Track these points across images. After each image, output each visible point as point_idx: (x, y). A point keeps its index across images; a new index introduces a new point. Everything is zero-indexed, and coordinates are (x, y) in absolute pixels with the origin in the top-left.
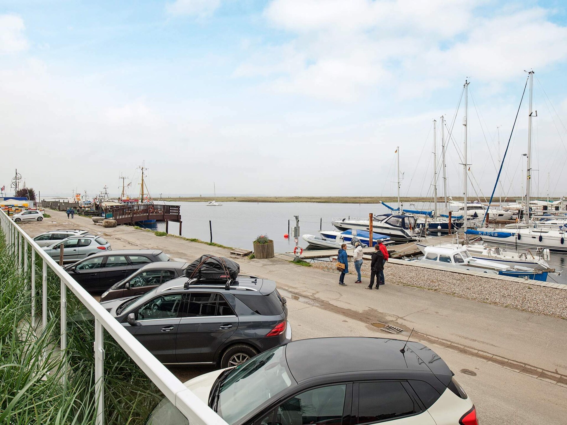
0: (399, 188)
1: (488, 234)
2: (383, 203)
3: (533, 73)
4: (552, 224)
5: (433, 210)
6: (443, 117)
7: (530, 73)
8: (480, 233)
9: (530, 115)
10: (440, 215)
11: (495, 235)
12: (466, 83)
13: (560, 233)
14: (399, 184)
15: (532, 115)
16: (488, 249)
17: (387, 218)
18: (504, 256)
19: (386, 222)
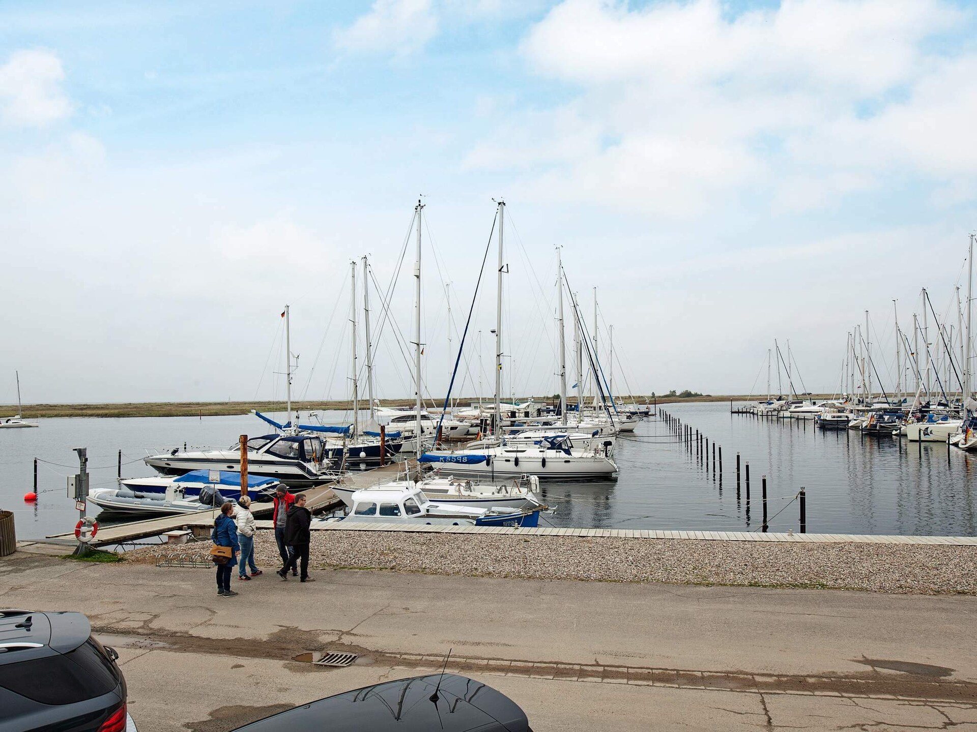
0: (290, 384)
1: (454, 460)
2: (258, 414)
3: (504, 204)
4: (525, 438)
5: (352, 425)
6: (365, 258)
7: (499, 204)
8: (441, 459)
9: (500, 270)
10: (364, 432)
11: (463, 461)
12: (420, 205)
13: (540, 451)
14: (289, 377)
15: (502, 270)
16: (455, 484)
17: (269, 442)
18: (482, 494)
19: (268, 451)
